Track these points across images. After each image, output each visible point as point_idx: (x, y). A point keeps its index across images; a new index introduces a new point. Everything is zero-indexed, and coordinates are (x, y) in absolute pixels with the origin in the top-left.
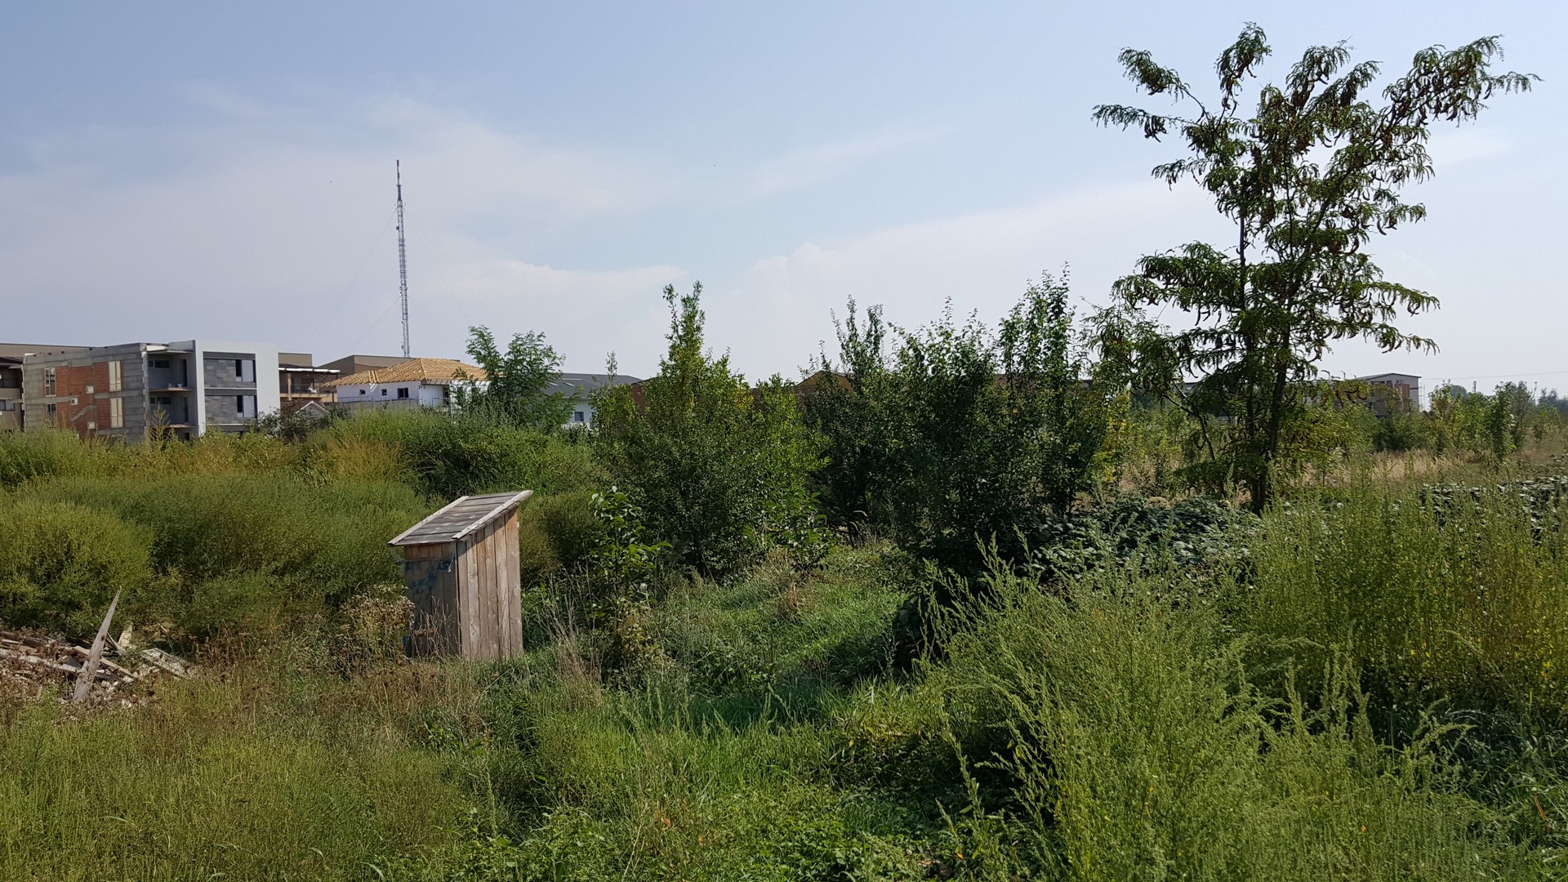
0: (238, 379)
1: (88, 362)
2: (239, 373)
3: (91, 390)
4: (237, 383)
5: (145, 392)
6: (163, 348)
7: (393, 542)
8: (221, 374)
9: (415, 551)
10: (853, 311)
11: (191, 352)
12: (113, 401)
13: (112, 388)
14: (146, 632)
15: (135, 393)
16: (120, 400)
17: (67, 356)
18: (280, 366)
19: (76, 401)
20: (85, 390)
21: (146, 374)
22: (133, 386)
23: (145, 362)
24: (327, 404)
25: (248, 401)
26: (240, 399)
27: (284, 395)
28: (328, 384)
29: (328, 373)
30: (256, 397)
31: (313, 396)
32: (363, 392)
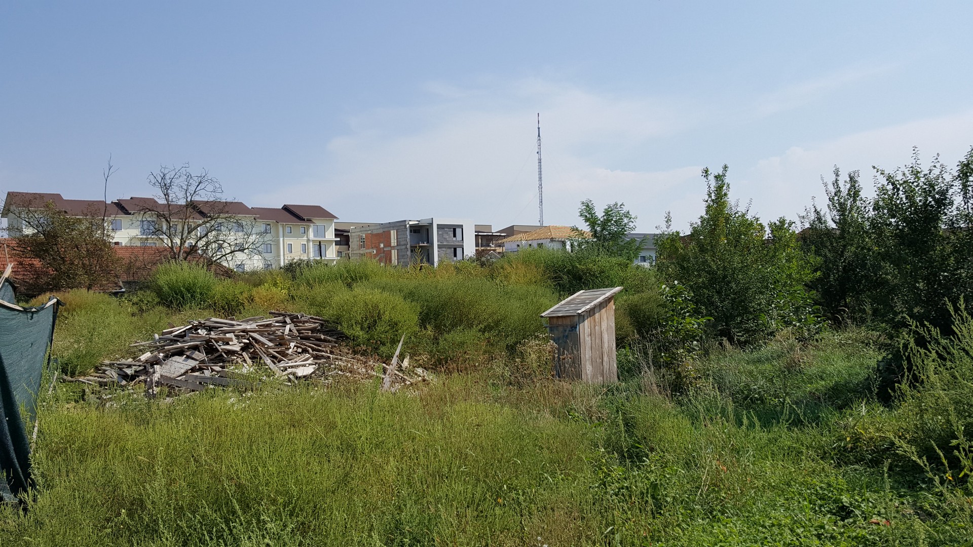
0: (454, 239)
1: (381, 231)
2: (455, 236)
3: (382, 245)
4: (453, 241)
5: (408, 246)
6: (417, 222)
7: (543, 315)
8: (446, 236)
9: (555, 320)
10: (837, 175)
11: (432, 224)
12: (393, 251)
13: (392, 245)
14: (416, 360)
15: (404, 247)
16: (396, 251)
17: (371, 228)
18: (476, 232)
19: (375, 251)
20: (379, 246)
21: (409, 237)
22: (402, 243)
23: (408, 230)
24: (499, 253)
25: (459, 251)
26: (455, 250)
27: (477, 248)
28: (500, 241)
29: (500, 236)
30: (463, 249)
31: (492, 248)
32: (518, 246)
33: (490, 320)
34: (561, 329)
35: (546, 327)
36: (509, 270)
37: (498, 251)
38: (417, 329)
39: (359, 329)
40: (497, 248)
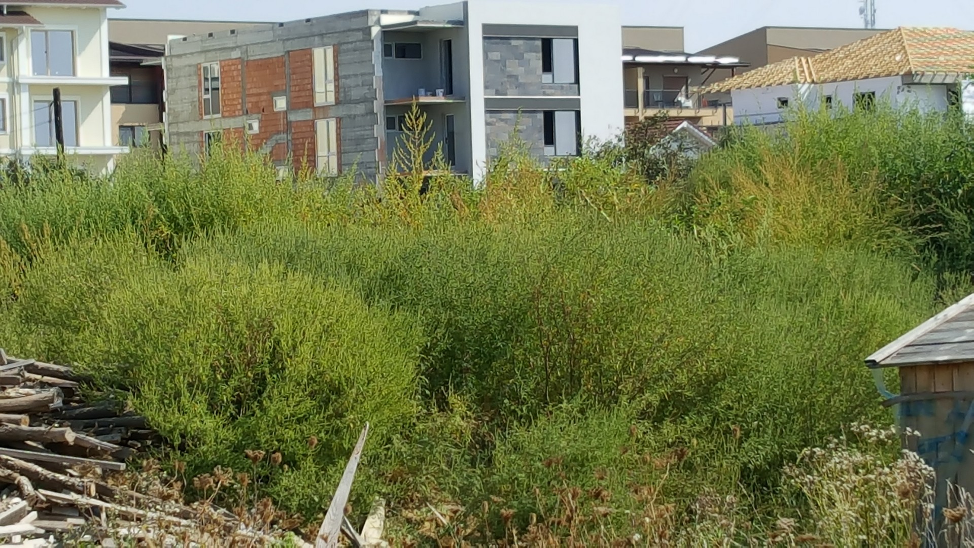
0: (547, 78)
1: (276, 51)
2: (548, 66)
3: (281, 104)
4: (543, 86)
5: (378, 106)
6: (409, 18)
7: (876, 356)
8: (513, 67)
9: (922, 379)
11: (462, 25)
12: (321, 125)
13: (319, 100)
14: (408, 519)
15: (360, 109)
16: (333, 124)
17: (241, 39)
18: (626, 52)
19: (256, 126)
20: (271, 104)
21: (379, 72)
22: (355, 94)
23: (378, 47)
24: (712, 129)
25: (563, 122)
26: (549, 118)
27: (631, 112)
28: (715, 87)
29: (716, 66)
30: (578, 114)
31: (685, 113)
32: (784, 102)
33: (682, 378)
34: (944, 410)
35: (887, 404)
36: (750, 191)
37: (707, 122)
38: (414, 407)
39: (201, 408)
40: (703, 112)
